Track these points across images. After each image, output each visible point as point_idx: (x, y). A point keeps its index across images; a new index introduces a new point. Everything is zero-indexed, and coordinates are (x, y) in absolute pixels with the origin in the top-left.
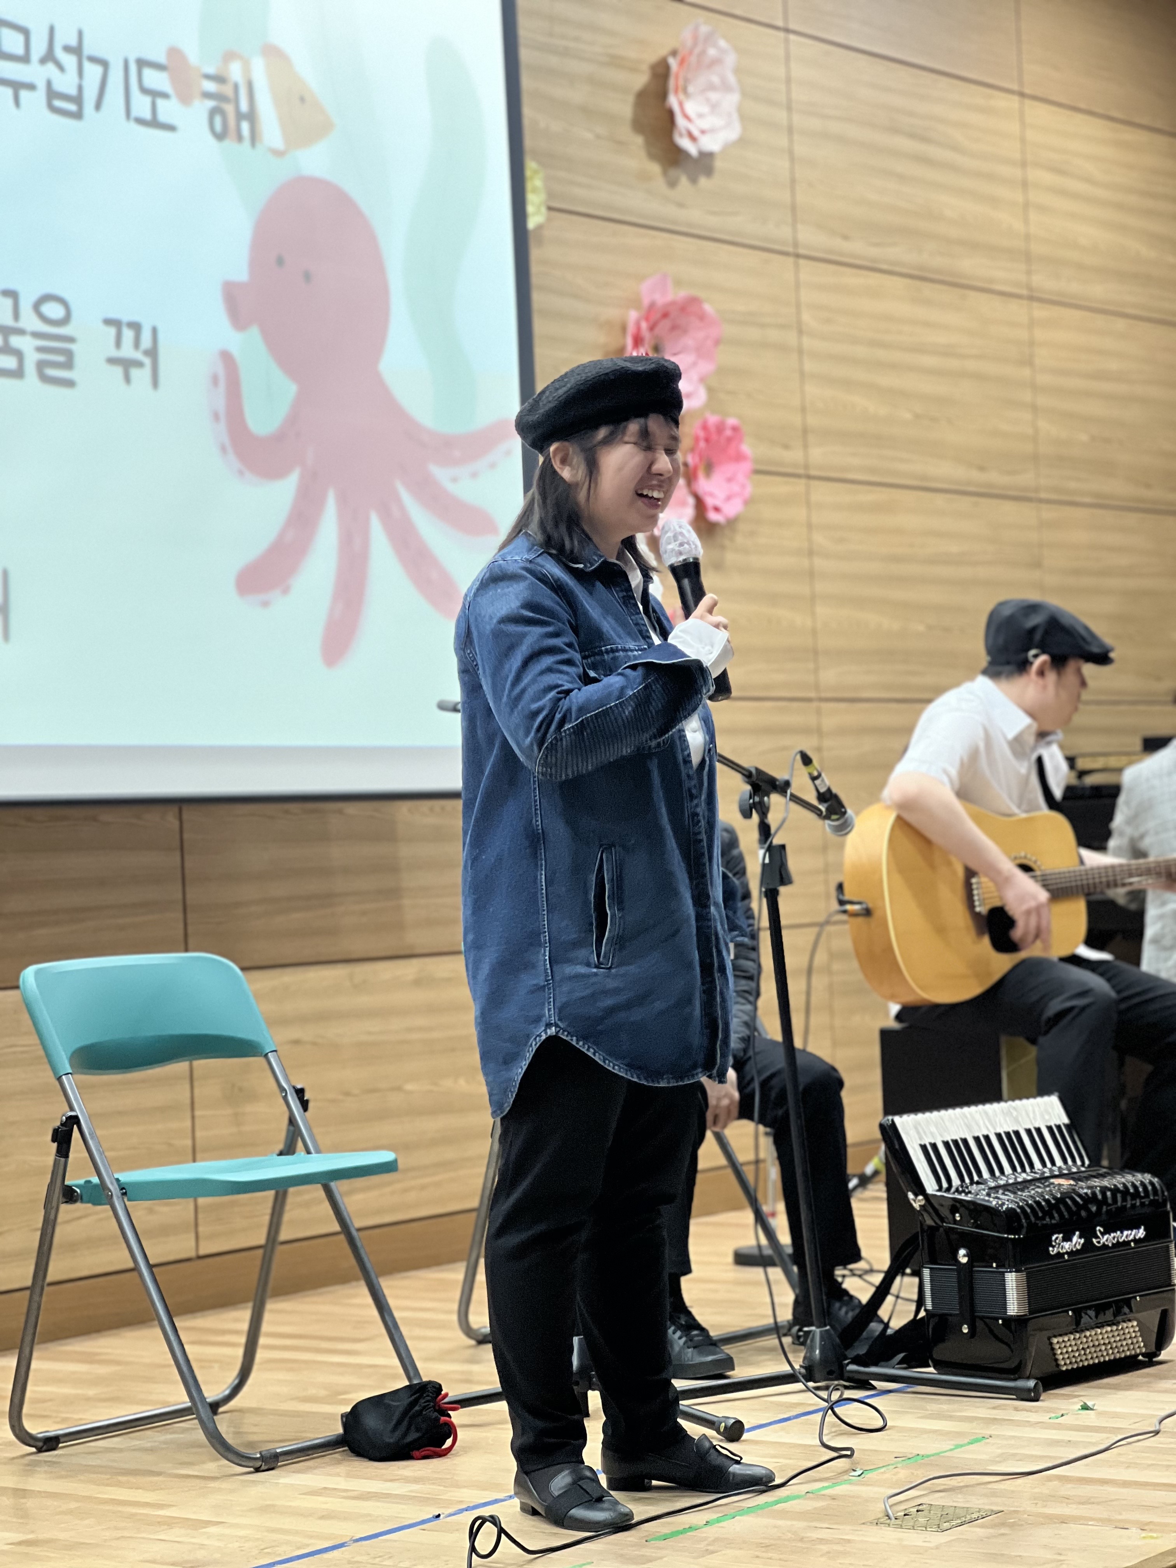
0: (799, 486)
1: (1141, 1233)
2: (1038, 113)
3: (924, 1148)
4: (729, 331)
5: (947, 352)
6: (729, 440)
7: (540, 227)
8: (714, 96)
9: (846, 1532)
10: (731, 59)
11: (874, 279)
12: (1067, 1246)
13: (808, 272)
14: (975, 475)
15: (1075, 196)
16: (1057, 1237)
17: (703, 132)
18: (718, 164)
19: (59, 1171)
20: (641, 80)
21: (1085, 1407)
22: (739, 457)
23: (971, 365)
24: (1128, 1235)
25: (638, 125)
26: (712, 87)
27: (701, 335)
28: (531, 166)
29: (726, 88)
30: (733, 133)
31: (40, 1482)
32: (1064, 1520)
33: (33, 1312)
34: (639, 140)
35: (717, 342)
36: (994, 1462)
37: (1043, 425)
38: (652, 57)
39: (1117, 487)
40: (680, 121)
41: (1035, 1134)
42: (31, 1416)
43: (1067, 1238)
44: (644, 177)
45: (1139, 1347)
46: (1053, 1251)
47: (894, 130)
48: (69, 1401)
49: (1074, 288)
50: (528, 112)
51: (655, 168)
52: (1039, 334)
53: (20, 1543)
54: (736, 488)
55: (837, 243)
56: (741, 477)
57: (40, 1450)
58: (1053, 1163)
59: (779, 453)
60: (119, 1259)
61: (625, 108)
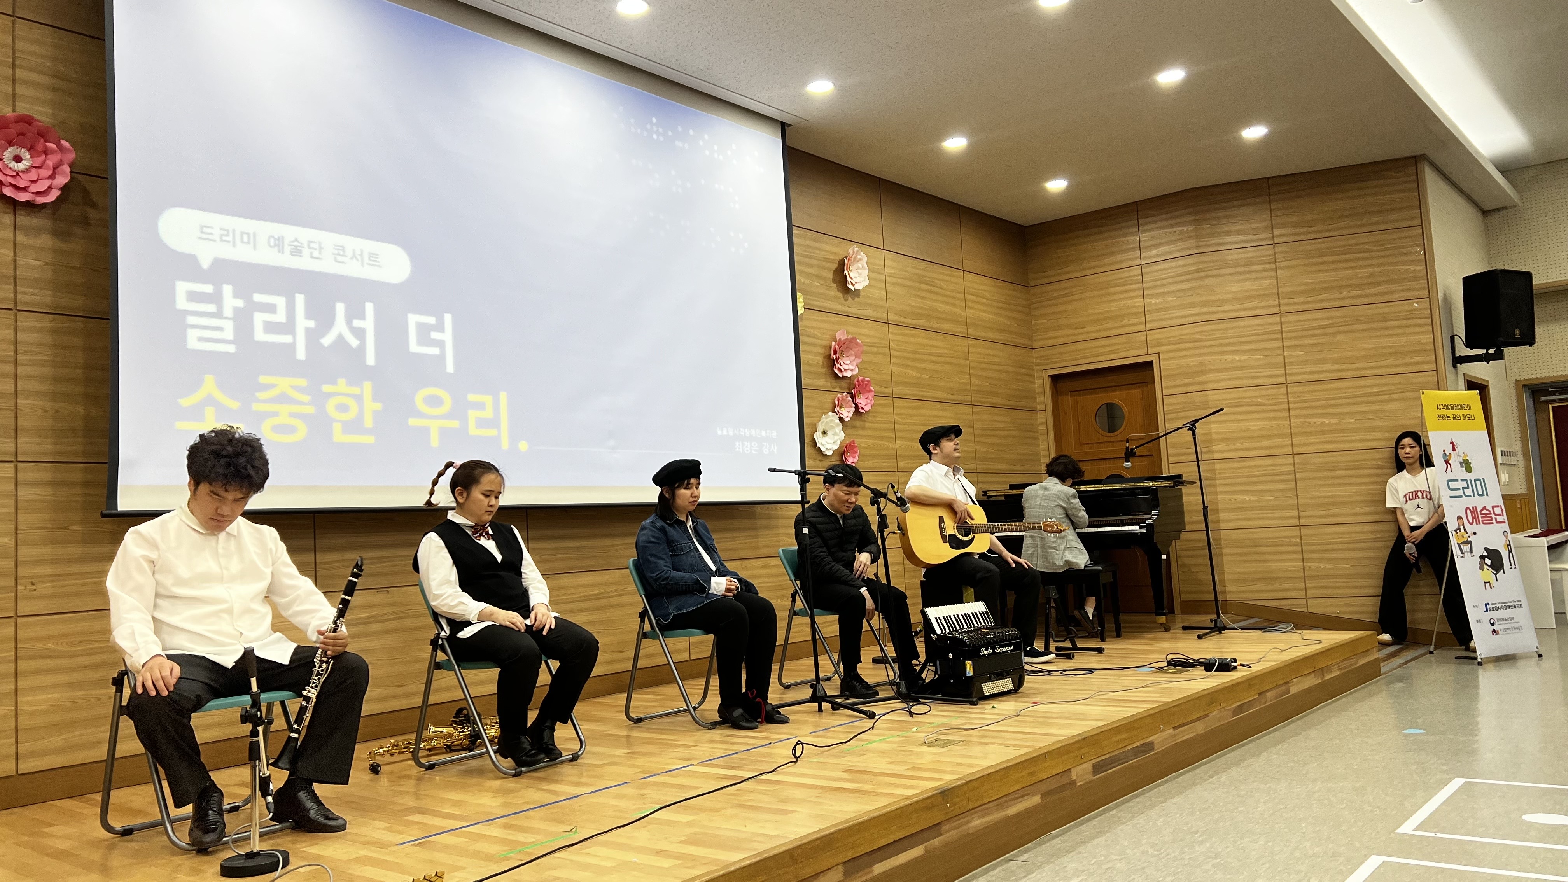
0: (890, 400)
1: (1012, 648)
2: (969, 277)
3: (936, 618)
4: (866, 348)
5: (940, 355)
6: (866, 385)
7: (802, 314)
8: (860, 271)
9: (910, 748)
10: (865, 259)
11: (914, 331)
12: (986, 652)
13: (892, 329)
14: (950, 396)
15: (983, 304)
16: (983, 649)
17: (856, 282)
18: (861, 293)
19: (641, 627)
20: (835, 266)
21: (993, 707)
22: (870, 391)
23: (948, 360)
24: (1007, 649)
25: (834, 281)
26: (859, 268)
27: (857, 349)
28: (799, 294)
29: (863, 268)
30: (867, 283)
31: (635, 734)
32: (987, 744)
33: (632, 679)
34: (835, 285)
35: (862, 352)
36: (962, 725)
37: (973, 380)
38: (839, 258)
39: (998, 401)
40: (849, 279)
41: (975, 615)
42: (632, 712)
43: (986, 649)
44: (836, 298)
45: (1012, 687)
46: (982, 654)
47: (921, 282)
48: (646, 707)
49: (983, 334)
50: (798, 277)
51: (841, 295)
52: (971, 350)
53: (629, 753)
54: (869, 401)
55: (902, 319)
56: (870, 397)
57: (635, 723)
58: (981, 624)
59: (883, 389)
60: (662, 661)
61: (830, 275)
